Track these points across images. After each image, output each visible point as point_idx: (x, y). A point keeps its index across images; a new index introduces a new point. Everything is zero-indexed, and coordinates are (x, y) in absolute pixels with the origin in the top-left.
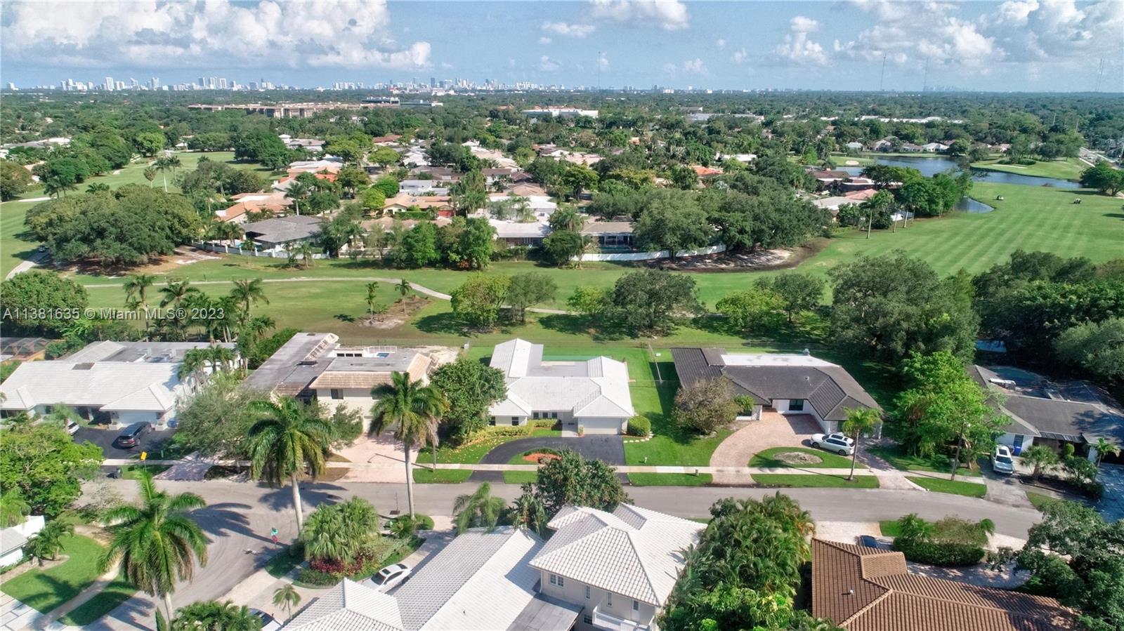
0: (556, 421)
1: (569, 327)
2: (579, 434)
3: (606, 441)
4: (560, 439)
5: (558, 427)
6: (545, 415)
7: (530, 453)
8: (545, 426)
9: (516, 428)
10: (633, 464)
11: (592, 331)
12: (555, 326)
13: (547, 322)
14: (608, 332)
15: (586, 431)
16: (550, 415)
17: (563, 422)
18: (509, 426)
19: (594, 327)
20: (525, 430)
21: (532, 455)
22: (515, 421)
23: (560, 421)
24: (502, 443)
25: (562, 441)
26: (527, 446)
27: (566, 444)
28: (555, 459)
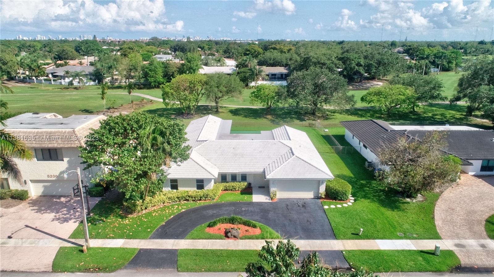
0: (246, 184)
1: (252, 115)
2: (272, 199)
3: (303, 206)
4: (251, 204)
5: (248, 190)
6: (234, 178)
7: (214, 224)
8: (233, 189)
9: (201, 192)
10: (345, 237)
11: (269, 117)
12: (241, 114)
13: (235, 112)
14: (281, 117)
15: (281, 195)
16: (239, 178)
17: (252, 185)
18: (192, 190)
19: (271, 114)
20: (211, 194)
21: (218, 226)
22: (200, 184)
23: (249, 184)
24: (183, 210)
25: (254, 207)
26: (213, 213)
27: (258, 210)
28: (246, 231)
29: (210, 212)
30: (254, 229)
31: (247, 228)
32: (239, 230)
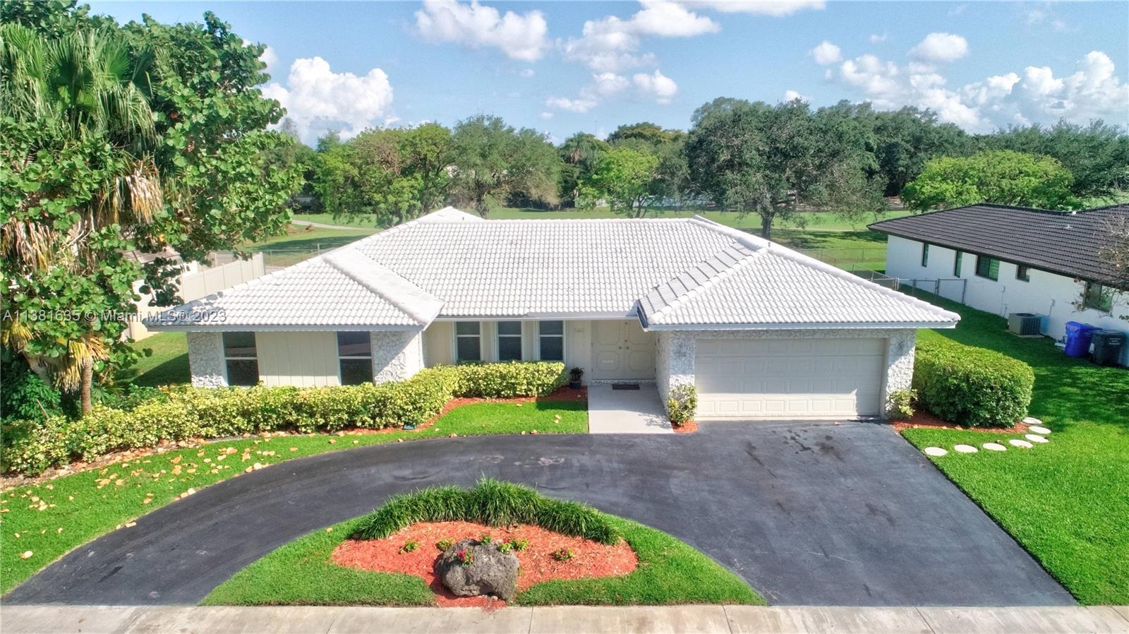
0: (559, 368)
2: (675, 423)
5: (570, 394)
6: (510, 341)
8: (505, 391)
9: (355, 394)
16: (530, 342)
17: (586, 379)
18: (321, 386)
21: (405, 532)
22: (356, 355)
23: (576, 373)
24: (258, 466)
25: (593, 453)
26: (396, 478)
27: (615, 465)
28: (555, 557)
29: (385, 474)
30: (597, 546)
31: (558, 541)
32: (513, 555)
